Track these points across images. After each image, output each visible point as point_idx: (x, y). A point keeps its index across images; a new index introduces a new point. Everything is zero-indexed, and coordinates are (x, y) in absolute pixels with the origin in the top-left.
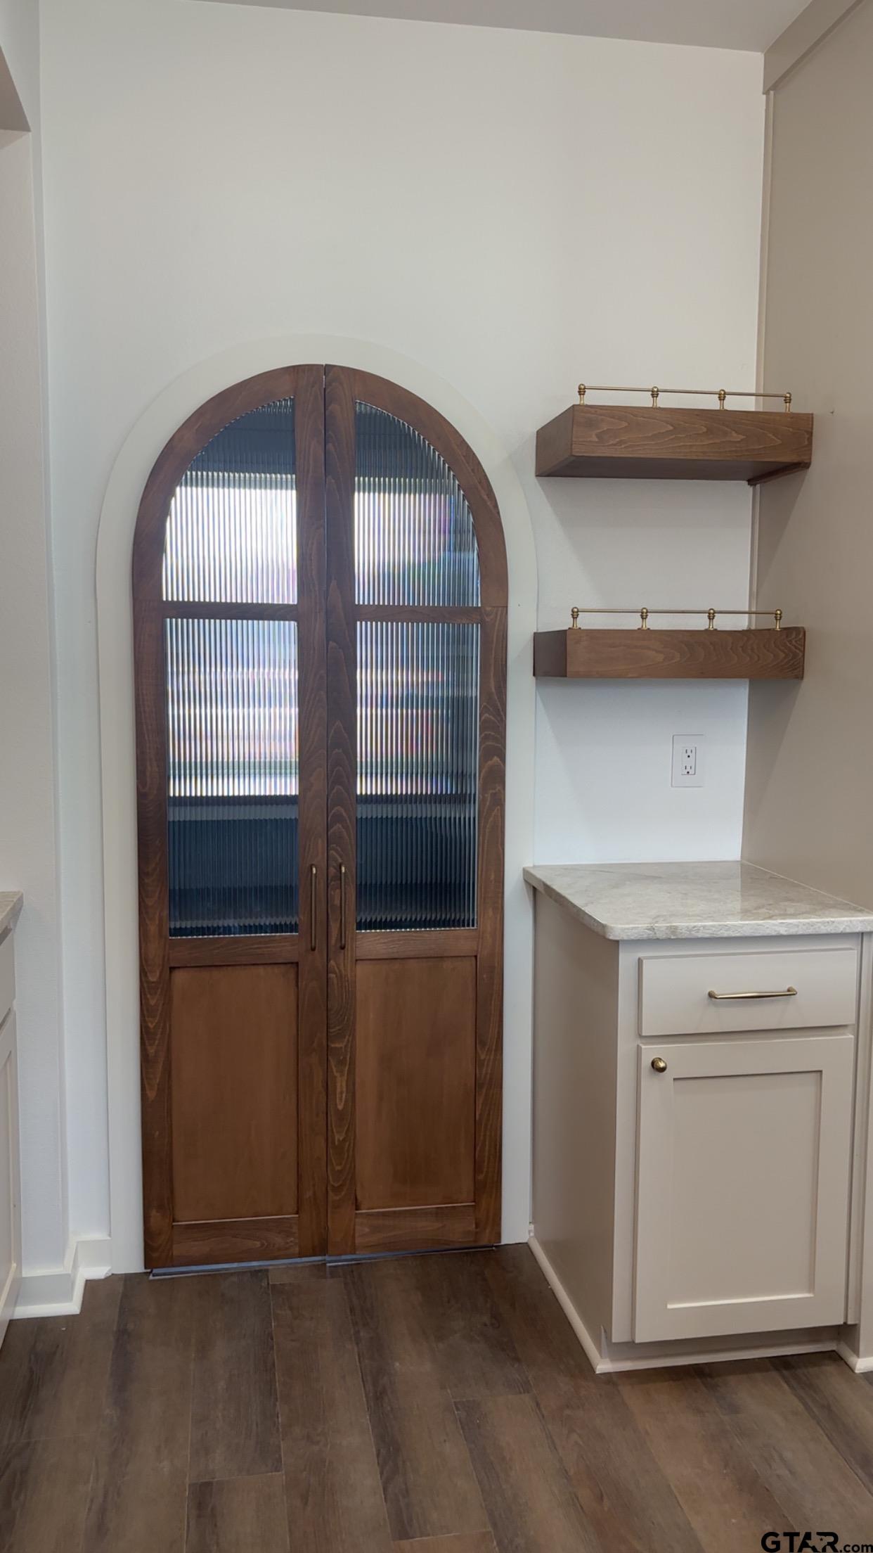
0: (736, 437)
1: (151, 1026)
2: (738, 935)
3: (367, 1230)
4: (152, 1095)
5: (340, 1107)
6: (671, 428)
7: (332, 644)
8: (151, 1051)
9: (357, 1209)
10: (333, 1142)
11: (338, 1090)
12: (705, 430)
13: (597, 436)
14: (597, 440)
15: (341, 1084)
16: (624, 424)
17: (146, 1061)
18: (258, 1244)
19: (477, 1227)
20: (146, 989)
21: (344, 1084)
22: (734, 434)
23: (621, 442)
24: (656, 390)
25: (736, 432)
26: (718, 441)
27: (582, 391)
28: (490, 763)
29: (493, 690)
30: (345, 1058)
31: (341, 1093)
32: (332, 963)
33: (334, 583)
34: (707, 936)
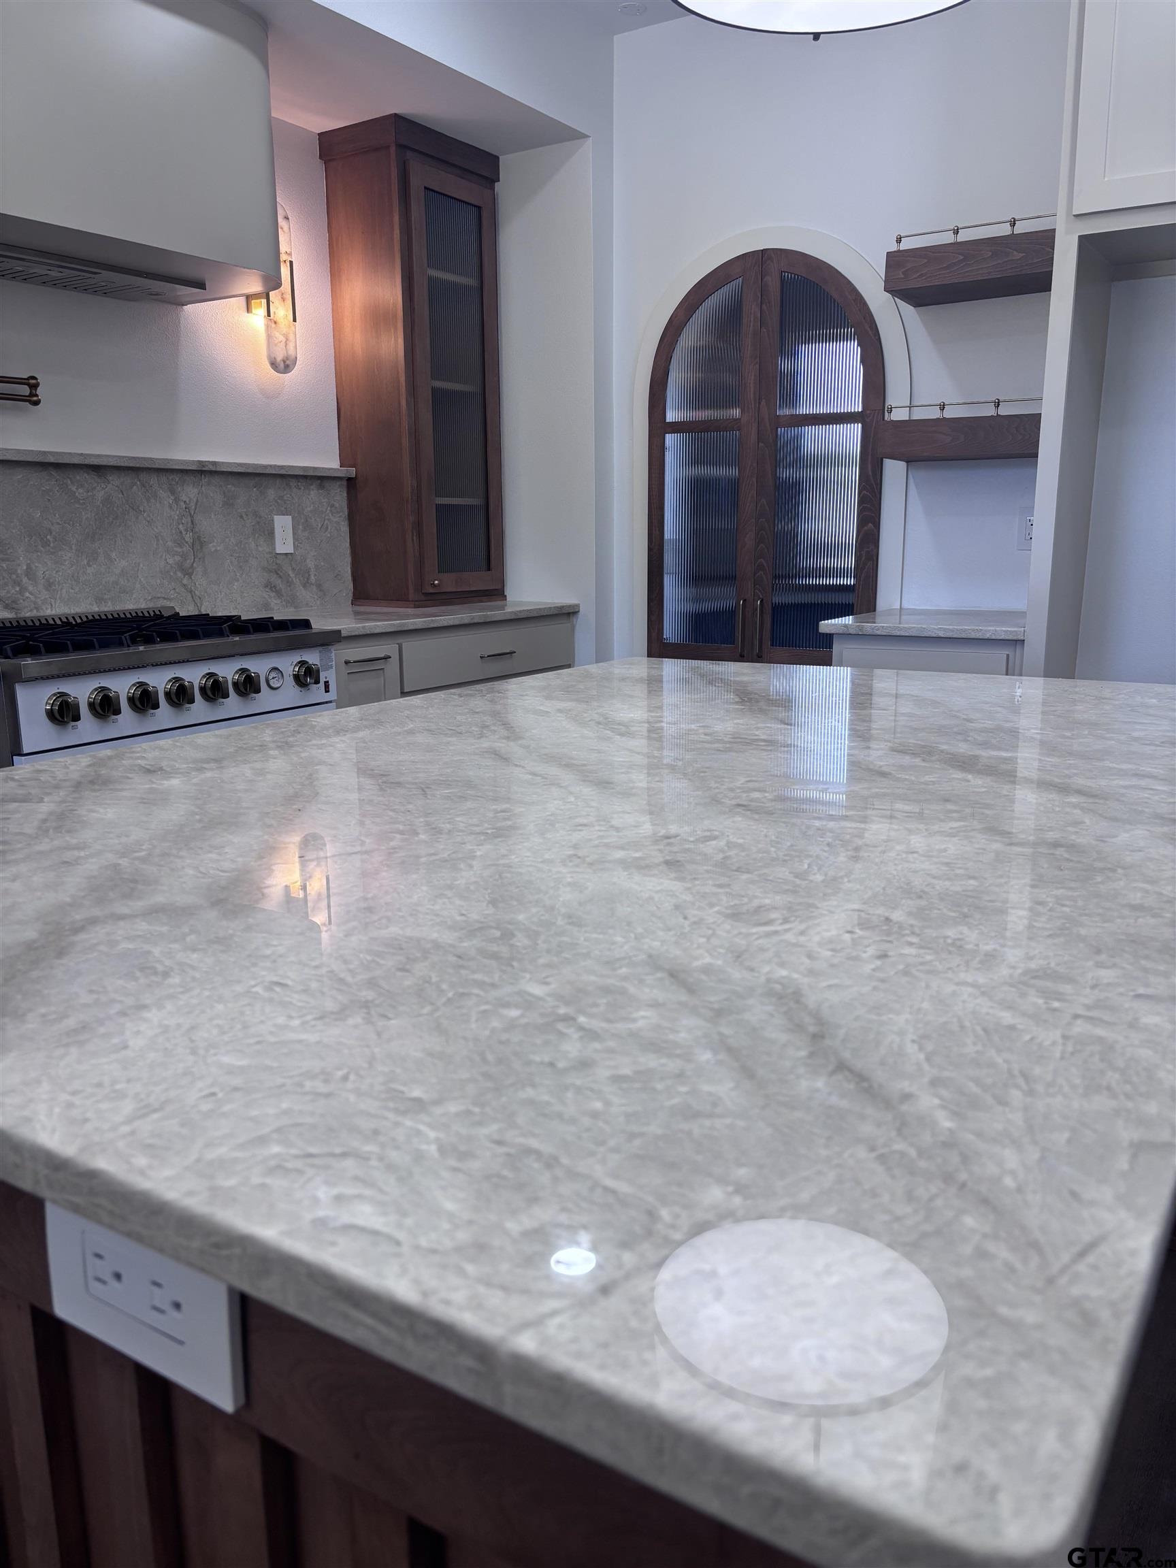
0: (1017, 256)
2: (907, 634)
6: (962, 257)
7: (761, 444)
12: (990, 253)
13: (903, 273)
14: (903, 276)
16: (926, 261)
22: (1015, 253)
23: (921, 275)
24: (956, 228)
25: (1017, 251)
26: (1000, 262)
27: (899, 240)
28: (866, 528)
29: (870, 473)
33: (763, 402)
34: (885, 634)
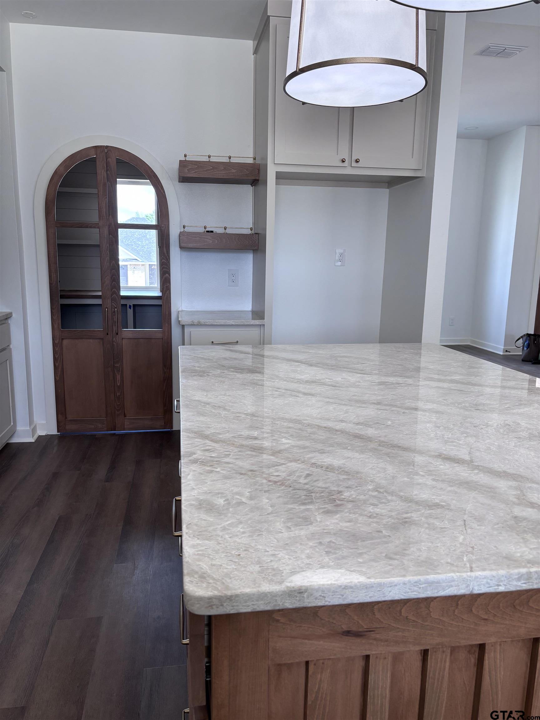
1: (57, 357)
3: (128, 423)
4: (58, 379)
5: (119, 385)
8: (57, 365)
9: (125, 417)
10: (116, 395)
11: (118, 379)
12: (223, 168)
13: (187, 170)
15: (118, 377)
16: (197, 166)
17: (56, 368)
18: (93, 426)
19: (164, 424)
20: (54, 345)
21: (120, 378)
22: (232, 170)
23: (196, 172)
24: (210, 156)
26: (227, 172)
27: (185, 156)
29: (165, 252)
30: (120, 369)
31: (119, 380)
32: (114, 339)
